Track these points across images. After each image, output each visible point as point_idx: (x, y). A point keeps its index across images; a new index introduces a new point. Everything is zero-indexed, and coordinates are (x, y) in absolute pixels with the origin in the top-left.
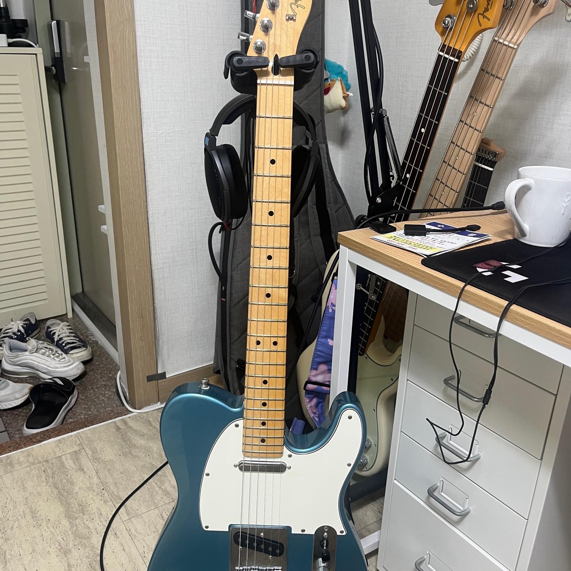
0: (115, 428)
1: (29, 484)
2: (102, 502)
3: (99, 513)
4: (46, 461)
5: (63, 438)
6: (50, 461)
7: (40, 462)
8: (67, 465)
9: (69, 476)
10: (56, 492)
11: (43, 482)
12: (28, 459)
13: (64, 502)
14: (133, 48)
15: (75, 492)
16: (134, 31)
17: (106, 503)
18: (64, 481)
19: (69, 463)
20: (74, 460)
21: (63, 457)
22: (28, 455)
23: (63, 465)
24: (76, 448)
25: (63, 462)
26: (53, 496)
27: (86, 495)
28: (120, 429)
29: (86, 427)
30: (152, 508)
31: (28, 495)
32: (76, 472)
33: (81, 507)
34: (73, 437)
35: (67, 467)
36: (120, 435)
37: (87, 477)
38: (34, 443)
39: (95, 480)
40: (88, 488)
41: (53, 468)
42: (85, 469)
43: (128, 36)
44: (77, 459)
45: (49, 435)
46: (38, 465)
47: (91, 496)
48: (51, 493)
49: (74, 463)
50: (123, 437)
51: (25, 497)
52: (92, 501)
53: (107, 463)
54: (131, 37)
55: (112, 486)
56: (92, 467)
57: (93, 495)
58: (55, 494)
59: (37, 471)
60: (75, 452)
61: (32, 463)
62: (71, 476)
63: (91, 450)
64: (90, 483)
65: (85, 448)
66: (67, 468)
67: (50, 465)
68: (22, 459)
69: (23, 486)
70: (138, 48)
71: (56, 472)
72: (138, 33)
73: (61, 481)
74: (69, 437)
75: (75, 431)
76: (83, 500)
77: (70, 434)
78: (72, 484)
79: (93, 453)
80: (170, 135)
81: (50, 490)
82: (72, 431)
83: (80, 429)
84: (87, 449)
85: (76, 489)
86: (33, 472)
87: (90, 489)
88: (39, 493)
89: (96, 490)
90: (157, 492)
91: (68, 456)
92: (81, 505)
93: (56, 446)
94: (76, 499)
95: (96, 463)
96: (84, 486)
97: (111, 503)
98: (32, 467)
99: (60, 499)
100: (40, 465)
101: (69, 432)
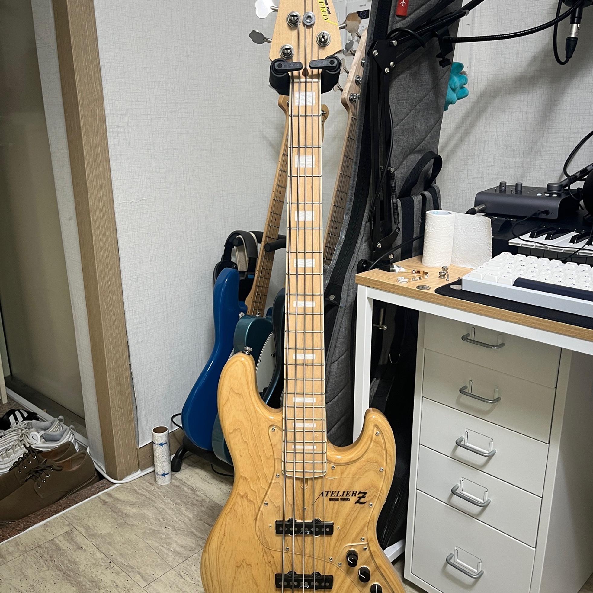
0: (101, 502)
1: (29, 572)
2: (114, 574)
3: (115, 584)
4: (39, 547)
5: (48, 522)
6: (43, 546)
7: (32, 549)
8: (63, 546)
9: (69, 557)
10: (61, 574)
11: (43, 567)
12: (18, 548)
13: (74, 582)
14: (103, 124)
15: (81, 570)
16: (103, 109)
17: (118, 575)
18: (66, 562)
19: (64, 544)
20: (68, 540)
21: (55, 539)
22: (17, 544)
23: (58, 547)
24: (66, 529)
25: (57, 544)
26: (59, 578)
27: (94, 570)
28: (107, 502)
29: (70, 506)
30: (168, 570)
31: (32, 583)
32: (75, 551)
33: (94, 584)
34: (59, 519)
35: (63, 548)
36: (109, 508)
37: (89, 554)
38: (19, 531)
39: (99, 555)
40: (94, 564)
41: (48, 552)
42: (84, 547)
43: (98, 114)
44: (72, 539)
45: (34, 521)
46: (31, 552)
47: (100, 571)
48: (56, 576)
49: (70, 543)
50: (113, 510)
51: (29, 584)
52: (103, 576)
53: (105, 537)
54: (101, 114)
55: (118, 558)
56: (91, 544)
57: (102, 570)
58: (61, 576)
59: (33, 558)
60: (67, 532)
61: (24, 551)
62: (71, 557)
63: (84, 528)
64: (94, 559)
65: (76, 526)
66: (64, 550)
67: (45, 549)
68: (11, 549)
69: (23, 574)
70: (107, 124)
71: (53, 555)
72: (107, 111)
73: (63, 563)
74: (54, 519)
75: (59, 512)
76: (94, 576)
77: (55, 516)
78: (75, 563)
79: (87, 530)
80: (138, 204)
81: (54, 574)
82: (56, 513)
83: (64, 509)
84: (78, 528)
85: (82, 568)
86: (29, 559)
87: (96, 564)
88: (43, 578)
89: (103, 564)
90: (167, 554)
91: (61, 538)
92: (93, 581)
93: (44, 531)
94: (85, 577)
95: (93, 539)
96: (89, 562)
97: (124, 573)
98: (26, 555)
99: (68, 580)
100: (34, 552)
101: (53, 515)
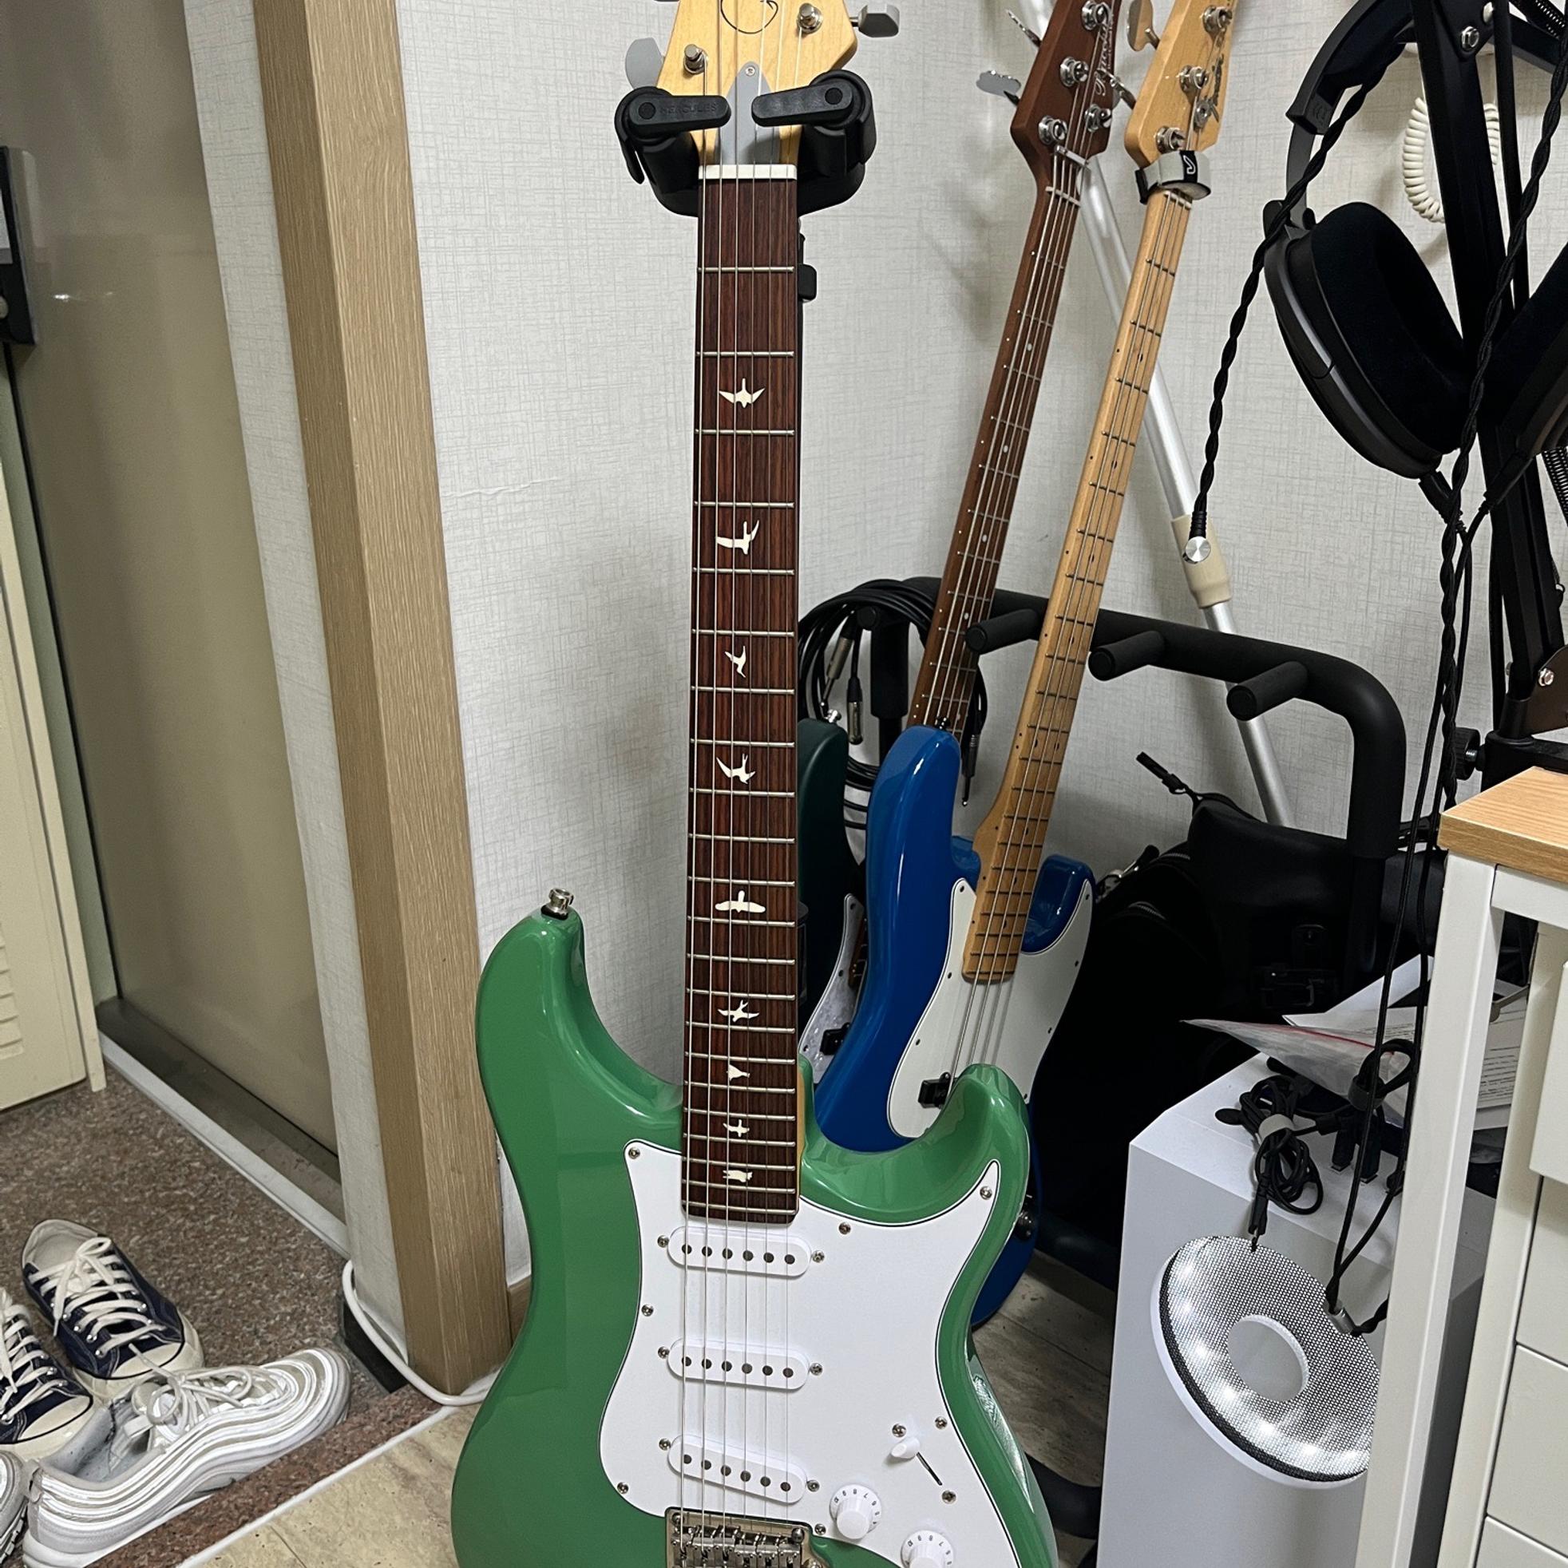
0: (397, 1477)
5: (228, 1549)
14: (406, 223)
16: (407, 168)
29: (298, 1489)
34: (263, 1537)
43: (389, 185)
45: (182, 1545)
54: (398, 186)
70: (419, 221)
72: (418, 175)
74: (245, 1539)
75: (262, 1513)
77: (248, 1528)
80: (518, 498)
82: (253, 1518)
83: (278, 1504)
101: (245, 1522)
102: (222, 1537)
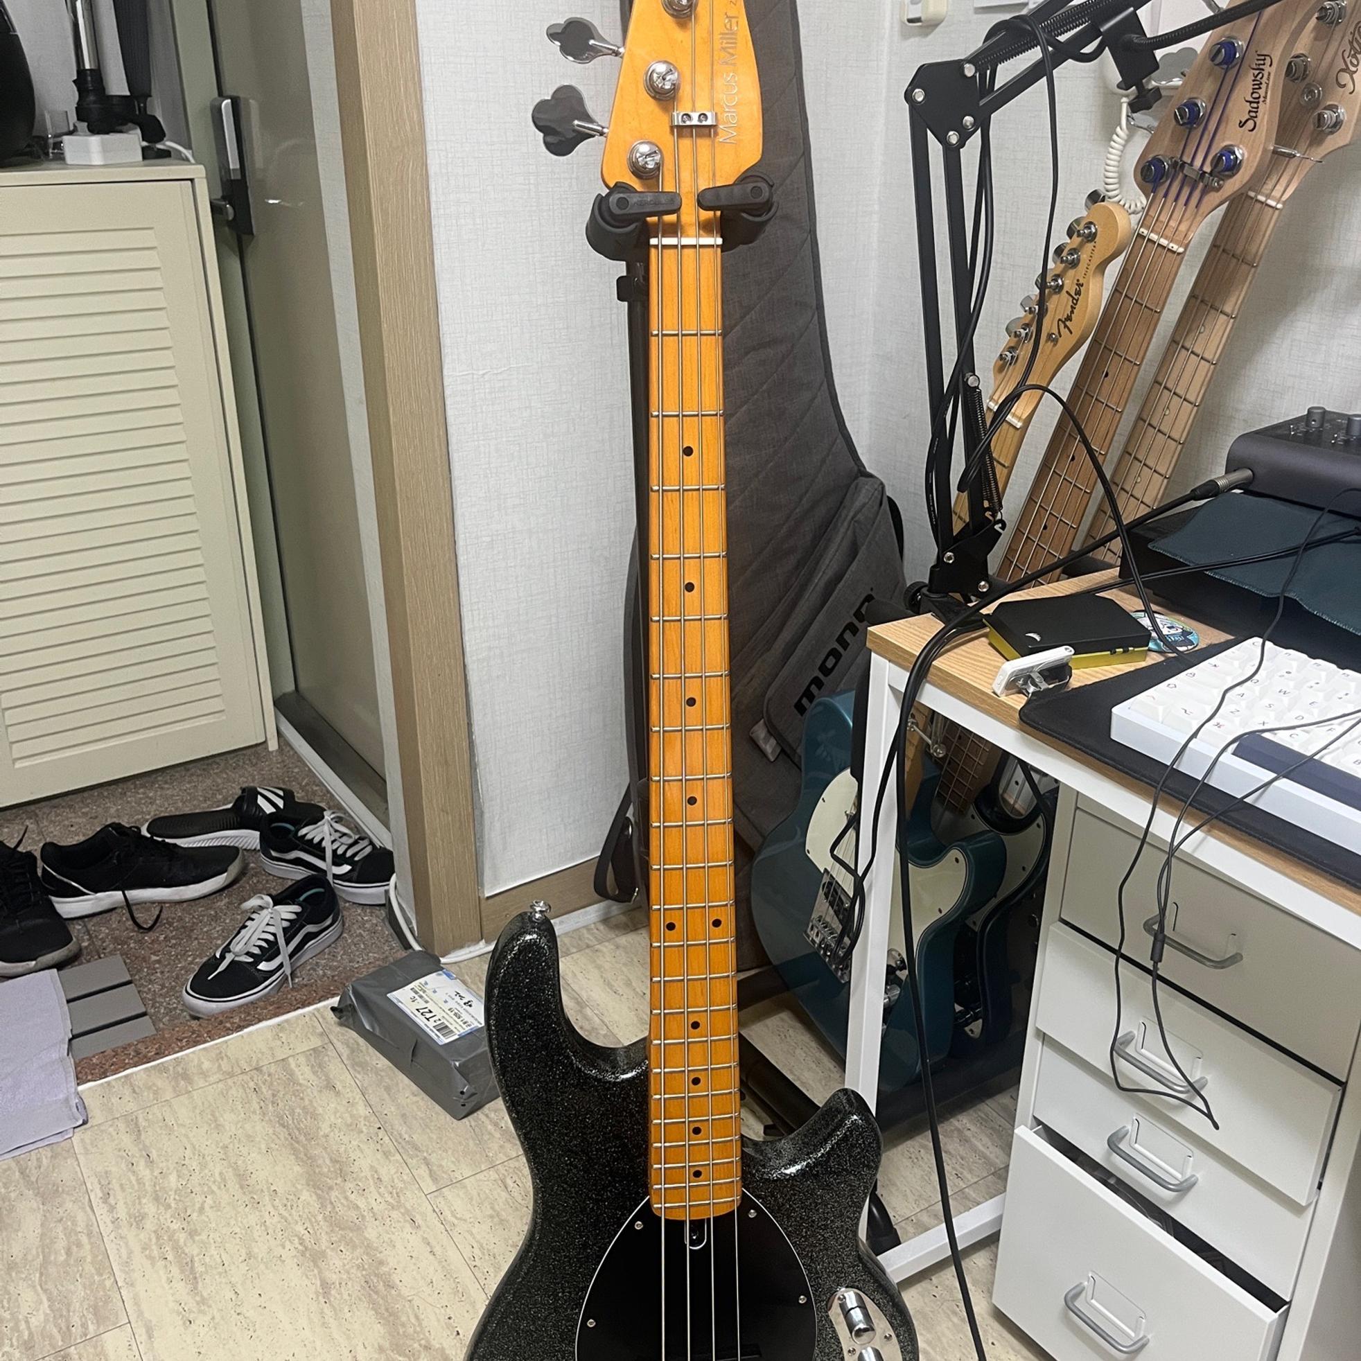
1: (227, 1118)
2: (379, 1155)
3: (376, 1176)
4: (256, 1069)
5: (287, 1021)
6: (264, 1069)
7: (243, 1072)
8: (300, 1077)
9: (307, 1102)
10: (283, 1133)
11: (254, 1112)
12: (220, 1066)
13: (302, 1155)
14: (423, 200)
15: (322, 1133)
16: (425, 166)
17: (387, 1157)
18: (298, 1110)
19: (304, 1073)
20: (313, 1066)
21: (291, 1060)
22: (220, 1057)
23: (291, 1078)
24: (316, 1042)
25: (291, 1070)
26: (277, 1141)
27: (345, 1139)
30: (483, 1168)
31: (227, 1141)
32: (321, 1091)
33: (338, 1166)
34: (307, 1018)
35: (301, 1081)
37: (344, 1102)
38: (229, 1031)
39: (362, 1110)
40: (348, 1126)
41: (271, 1084)
42: (339, 1086)
43: (412, 176)
44: (320, 1066)
45: (260, 1014)
46: (241, 1077)
47: (355, 1143)
48: (274, 1137)
49: (315, 1073)
51: (221, 1144)
52: (358, 1153)
53: (383, 1074)
54: (418, 177)
55: (396, 1122)
56: (353, 1083)
57: (360, 1141)
58: (282, 1137)
59: (241, 1090)
60: (314, 1049)
61: (229, 1074)
62: (311, 1101)
63: (348, 1046)
64: (352, 1116)
65: (335, 1041)
66: (301, 1085)
67: (266, 1077)
68: (206, 1065)
69: (216, 1121)
71: (279, 1091)
73: (292, 1112)
74: (297, 1018)
75: (310, 1004)
76: (342, 1150)
77: (300, 1011)
78: (314, 1116)
79: (353, 1051)
80: (500, 377)
81: (271, 1131)
82: (304, 1006)
83: (320, 1001)
84: (338, 1045)
85: (325, 1129)
86: (233, 1092)
87: (353, 1127)
88: (248, 1136)
89: (364, 1129)
90: (490, 1134)
91: (302, 1059)
92: (337, 1162)
93: (274, 1039)
94: (325, 1148)
95: (359, 1073)
96: (340, 1120)
97: (398, 1157)
98: (230, 1082)
99: (294, 1149)
100: (246, 1077)
101: (298, 1008)
102: (283, 1014)
